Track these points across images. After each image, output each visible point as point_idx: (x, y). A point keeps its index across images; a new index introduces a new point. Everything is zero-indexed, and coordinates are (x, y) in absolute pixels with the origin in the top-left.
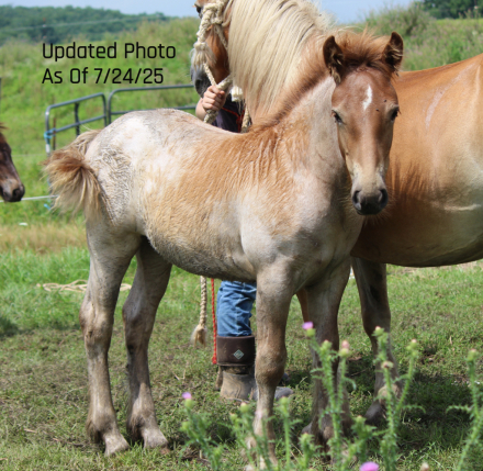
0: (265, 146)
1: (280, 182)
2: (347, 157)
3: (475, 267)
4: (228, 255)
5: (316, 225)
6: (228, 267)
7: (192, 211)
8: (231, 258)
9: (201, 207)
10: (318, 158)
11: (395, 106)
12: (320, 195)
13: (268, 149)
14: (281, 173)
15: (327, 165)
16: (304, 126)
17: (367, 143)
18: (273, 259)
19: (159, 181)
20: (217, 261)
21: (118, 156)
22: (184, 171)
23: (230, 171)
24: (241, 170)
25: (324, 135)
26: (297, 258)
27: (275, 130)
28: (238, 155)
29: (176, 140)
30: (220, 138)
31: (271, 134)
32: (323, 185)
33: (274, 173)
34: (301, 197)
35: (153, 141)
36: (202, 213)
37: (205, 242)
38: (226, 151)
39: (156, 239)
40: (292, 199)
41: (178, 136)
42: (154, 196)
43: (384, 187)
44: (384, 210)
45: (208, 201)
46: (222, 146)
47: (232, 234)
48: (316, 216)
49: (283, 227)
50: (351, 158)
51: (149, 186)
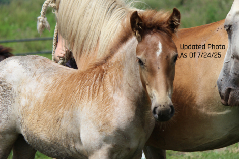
0: (97, 77)
1: (105, 99)
2: (147, 87)
3: (226, 151)
4: (73, 146)
5: (126, 126)
6: (72, 153)
7: (51, 117)
8: (74, 147)
9: (56, 114)
10: (128, 86)
11: (176, 54)
12: (129, 108)
13: (98, 79)
14: (106, 93)
15: (133, 90)
16: (120, 66)
17: (160, 77)
18: (100, 147)
19: (30, 98)
20: (66, 149)
21: (3, 84)
22: (47, 92)
23: (75, 92)
24: (81, 91)
25: (131, 71)
26: (115, 146)
27: (103, 67)
28: (80, 82)
29: (41, 73)
30: (69, 72)
31: (101, 69)
32: (131, 102)
33: (101, 94)
34: (117, 109)
35: (26, 74)
36: (57, 118)
37: (58, 136)
38: (73, 80)
39: (28, 135)
40: (112, 110)
41: (42, 71)
42: (27, 108)
43: (172, 104)
44: (172, 119)
45: (61, 111)
46: (70, 77)
47: (75, 132)
48: (126, 121)
49: (106, 127)
50: (150, 87)
51: (24, 101)
